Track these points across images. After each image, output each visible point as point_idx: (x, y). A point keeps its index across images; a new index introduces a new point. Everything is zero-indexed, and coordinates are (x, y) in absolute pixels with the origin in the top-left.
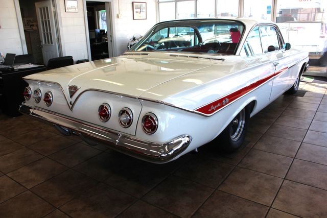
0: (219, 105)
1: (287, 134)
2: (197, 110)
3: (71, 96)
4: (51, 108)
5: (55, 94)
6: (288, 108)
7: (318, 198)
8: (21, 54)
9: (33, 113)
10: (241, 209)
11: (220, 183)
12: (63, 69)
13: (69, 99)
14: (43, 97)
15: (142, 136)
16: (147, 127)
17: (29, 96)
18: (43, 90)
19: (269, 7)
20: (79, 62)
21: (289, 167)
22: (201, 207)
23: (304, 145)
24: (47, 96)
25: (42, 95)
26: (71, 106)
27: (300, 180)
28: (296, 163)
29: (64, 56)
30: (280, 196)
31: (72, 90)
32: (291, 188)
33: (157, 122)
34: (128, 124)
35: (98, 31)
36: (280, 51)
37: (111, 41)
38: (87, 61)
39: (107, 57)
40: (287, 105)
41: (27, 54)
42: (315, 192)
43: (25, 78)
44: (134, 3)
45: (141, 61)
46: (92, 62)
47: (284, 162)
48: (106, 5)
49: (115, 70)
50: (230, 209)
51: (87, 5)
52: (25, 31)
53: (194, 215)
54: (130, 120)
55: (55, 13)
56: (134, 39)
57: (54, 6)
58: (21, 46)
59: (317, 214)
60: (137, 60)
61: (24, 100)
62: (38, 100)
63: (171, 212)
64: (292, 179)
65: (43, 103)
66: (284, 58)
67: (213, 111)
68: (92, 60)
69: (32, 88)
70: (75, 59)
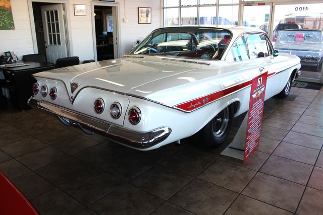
0: (199, 103)
1: (269, 133)
2: (177, 107)
3: (72, 92)
4: (55, 102)
5: (59, 90)
6: (276, 111)
7: (284, 188)
8: (33, 53)
9: (40, 106)
10: (214, 193)
11: (199, 173)
12: (69, 68)
13: (71, 95)
14: (49, 92)
15: (128, 126)
16: (132, 119)
17: (37, 91)
18: (49, 86)
19: (267, 15)
20: (85, 62)
21: (264, 162)
22: (179, 191)
23: (283, 143)
24: (53, 91)
25: (48, 91)
26: (72, 100)
27: (272, 173)
28: (271, 159)
29: (71, 56)
30: (251, 185)
31: (74, 87)
32: (262, 179)
33: (140, 115)
34: (118, 116)
35: (105, 33)
36: (268, 58)
37: (117, 43)
38: (94, 61)
39: (113, 58)
40: (276, 108)
41: (38, 53)
42: (282, 183)
43: (34, 75)
44: (140, 9)
45: (138, 63)
46: (98, 62)
47: (261, 157)
48: (113, 10)
49: (119, 70)
50: (204, 193)
51: (95, 9)
52: (36, 31)
53: (172, 197)
54: (119, 112)
55: (65, 16)
56: (138, 42)
57: (64, 9)
58: (32, 46)
59: (279, 201)
60: (133, 62)
61: (32, 95)
62: (45, 95)
63: (153, 194)
64: (264, 172)
65: (48, 98)
66: (273, 64)
67: (192, 108)
68: (98, 61)
69: (40, 84)
70: (81, 60)
